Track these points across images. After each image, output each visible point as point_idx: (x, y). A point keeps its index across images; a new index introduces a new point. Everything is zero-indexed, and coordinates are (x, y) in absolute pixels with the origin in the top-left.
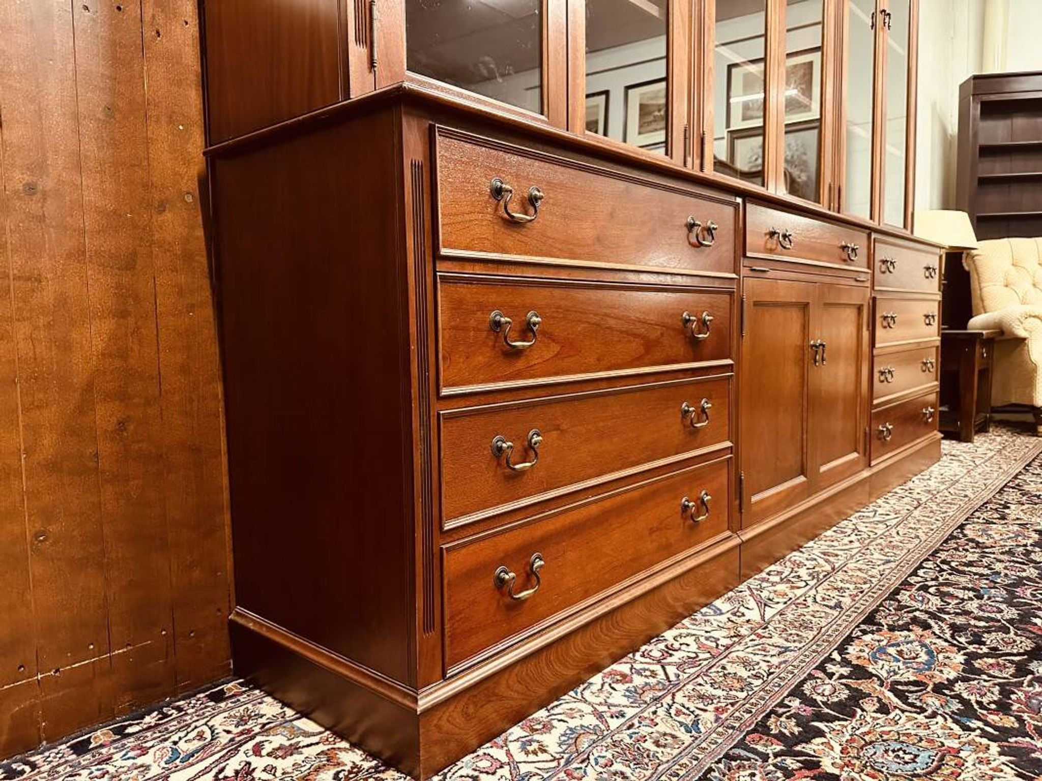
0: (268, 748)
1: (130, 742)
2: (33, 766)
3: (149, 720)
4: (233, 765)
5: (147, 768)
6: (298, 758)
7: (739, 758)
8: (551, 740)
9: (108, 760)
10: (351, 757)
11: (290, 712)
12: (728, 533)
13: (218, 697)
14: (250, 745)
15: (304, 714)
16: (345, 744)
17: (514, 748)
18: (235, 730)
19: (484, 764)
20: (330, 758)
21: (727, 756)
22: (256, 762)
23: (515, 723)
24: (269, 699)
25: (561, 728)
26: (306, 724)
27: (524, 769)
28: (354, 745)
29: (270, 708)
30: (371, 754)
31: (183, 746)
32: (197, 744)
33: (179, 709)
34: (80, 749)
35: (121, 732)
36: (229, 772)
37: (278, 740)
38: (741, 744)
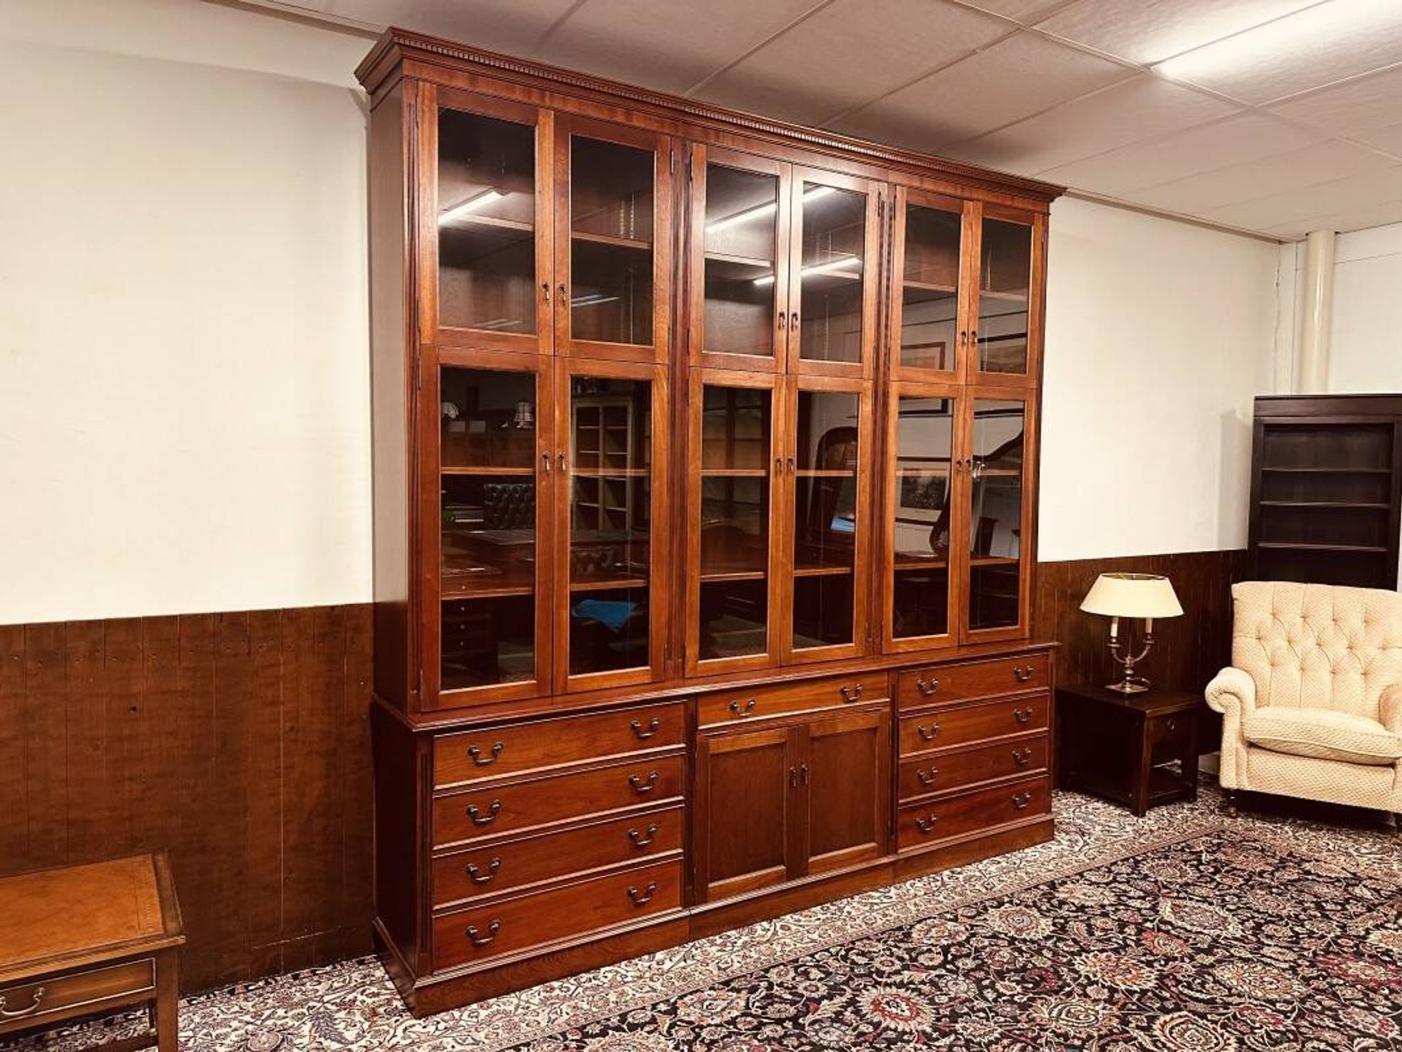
0: (368, 992)
1: (316, 978)
2: (276, 981)
3: (328, 968)
4: (351, 997)
5: (317, 991)
6: (376, 999)
7: (556, 1039)
8: (483, 1013)
9: (303, 985)
10: (398, 1004)
11: (387, 977)
12: (680, 909)
13: (361, 963)
14: (361, 989)
15: (391, 979)
16: (398, 997)
17: (467, 1013)
18: (359, 981)
19: (447, 1018)
20: (389, 1002)
21: (550, 1037)
22: (360, 998)
23: (476, 1002)
24: (382, 968)
25: (495, 1008)
26: (390, 985)
27: (462, 1023)
28: (402, 998)
29: (380, 973)
30: (406, 1004)
31: (336, 985)
32: (341, 984)
33: (342, 965)
34: (296, 977)
35: (314, 973)
36: (347, 1000)
37: (374, 989)
38: (563, 1034)
